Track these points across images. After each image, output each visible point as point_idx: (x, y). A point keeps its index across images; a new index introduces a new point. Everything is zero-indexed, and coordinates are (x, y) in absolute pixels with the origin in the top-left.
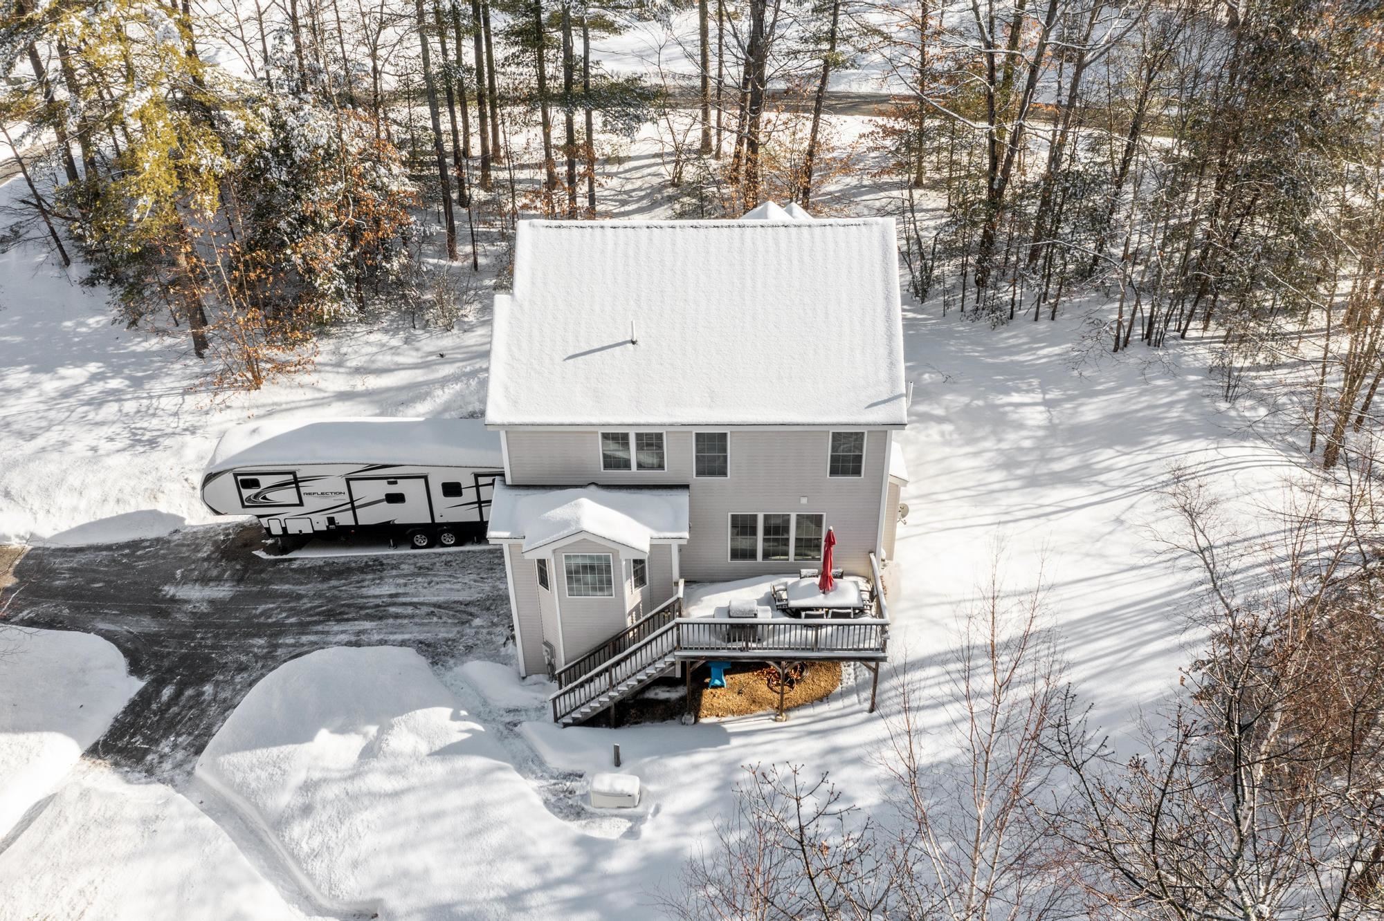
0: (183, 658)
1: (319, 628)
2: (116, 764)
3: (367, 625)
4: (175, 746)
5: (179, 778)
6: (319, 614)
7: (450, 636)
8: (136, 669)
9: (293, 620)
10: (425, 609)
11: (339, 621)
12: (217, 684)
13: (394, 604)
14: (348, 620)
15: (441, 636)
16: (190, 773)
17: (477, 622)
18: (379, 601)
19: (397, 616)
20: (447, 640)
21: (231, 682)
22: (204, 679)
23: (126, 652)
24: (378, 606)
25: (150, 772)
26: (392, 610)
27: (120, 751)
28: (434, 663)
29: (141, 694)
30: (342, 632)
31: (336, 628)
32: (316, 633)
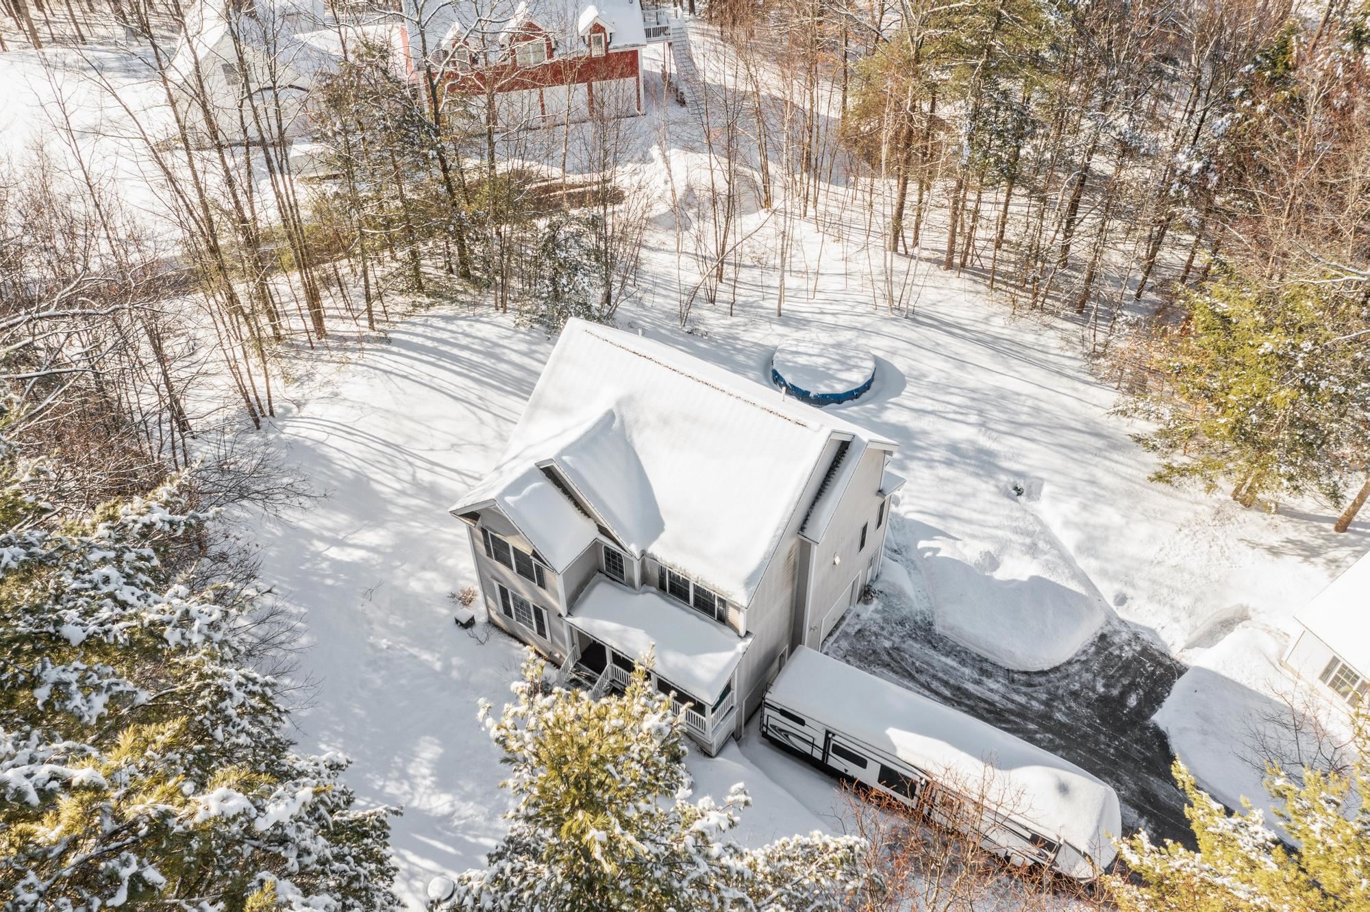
2: (1163, 654)
5: (1115, 621)
7: (911, 642)
15: (918, 646)
17: (887, 644)
19: (946, 684)
20: (915, 639)
21: (1083, 686)
22: (1104, 700)
27: (1161, 664)
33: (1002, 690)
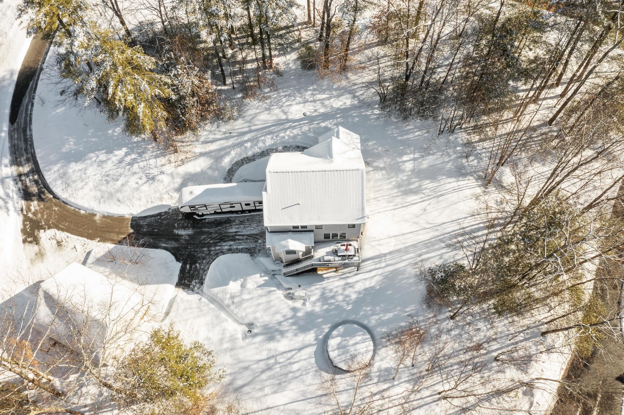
0: (188, 255)
1: (219, 244)
2: (183, 289)
3: (232, 243)
4: (196, 283)
5: (200, 292)
6: (218, 239)
7: (254, 246)
8: (178, 260)
9: (212, 242)
10: (245, 237)
11: (224, 241)
12: (199, 264)
13: (237, 235)
14: (226, 241)
15: (252, 246)
16: (202, 291)
17: (260, 241)
18: (232, 234)
19: (239, 240)
20: (253, 248)
21: (202, 263)
22: (195, 262)
23: (173, 254)
24: (232, 236)
25: (193, 290)
26: (237, 237)
27: (183, 285)
28: (251, 256)
29: (182, 267)
30: (226, 245)
31: (224, 244)
32: (219, 246)
33: (223, 248)
